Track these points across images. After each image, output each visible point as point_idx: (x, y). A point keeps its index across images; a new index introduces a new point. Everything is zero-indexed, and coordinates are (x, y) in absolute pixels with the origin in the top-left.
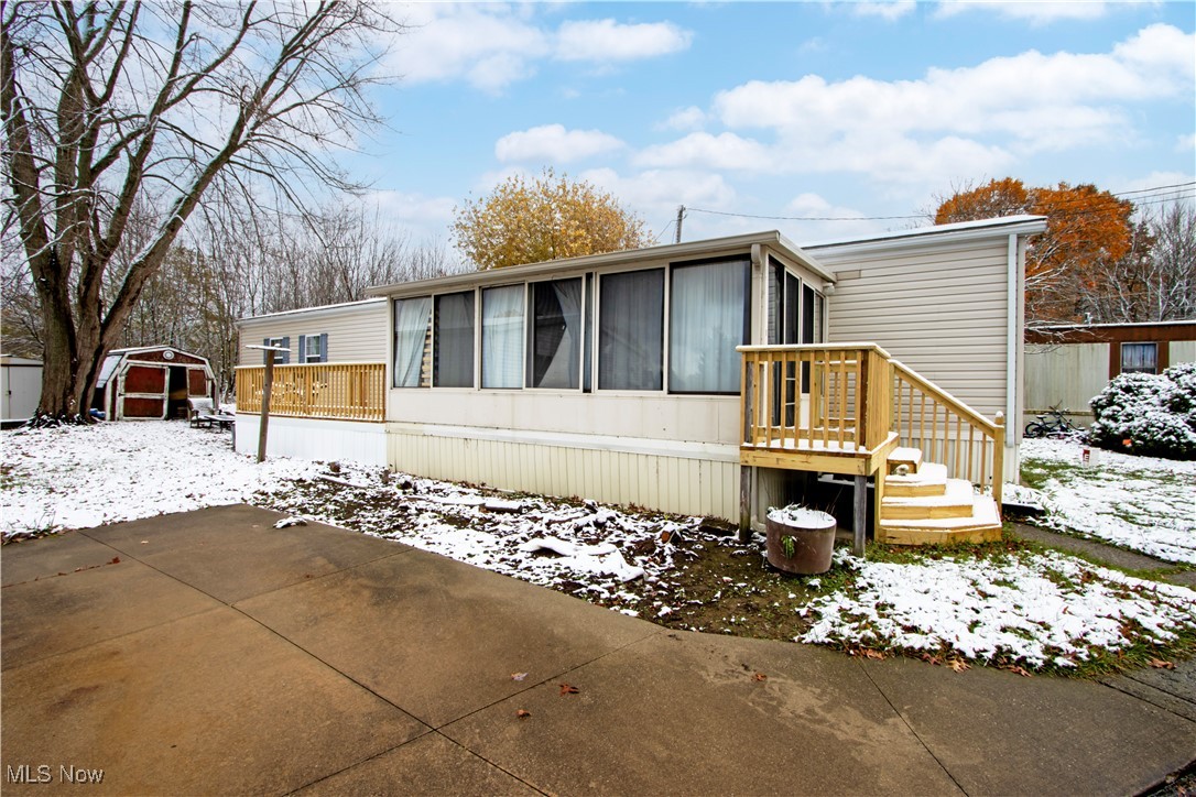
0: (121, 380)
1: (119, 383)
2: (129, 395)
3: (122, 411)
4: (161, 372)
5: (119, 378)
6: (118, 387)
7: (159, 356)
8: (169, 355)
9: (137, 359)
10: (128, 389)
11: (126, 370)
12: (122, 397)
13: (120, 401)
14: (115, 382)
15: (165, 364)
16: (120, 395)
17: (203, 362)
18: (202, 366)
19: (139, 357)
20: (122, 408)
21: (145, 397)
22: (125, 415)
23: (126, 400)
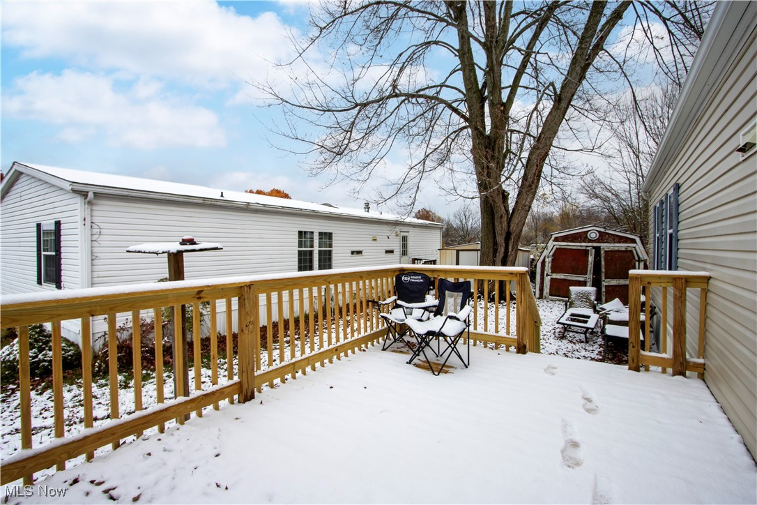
0: (548, 260)
1: (547, 264)
2: (555, 276)
3: (548, 291)
4: (586, 252)
5: (547, 260)
6: (546, 268)
7: (583, 237)
8: (593, 235)
9: (563, 241)
10: (554, 270)
11: (553, 251)
12: (549, 277)
13: (547, 280)
14: (543, 263)
15: (590, 244)
16: (547, 275)
17: (633, 241)
18: (634, 245)
19: (565, 239)
20: (549, 287)
21: (569, 278)
22: (551, 295)
23: (552, 280)
